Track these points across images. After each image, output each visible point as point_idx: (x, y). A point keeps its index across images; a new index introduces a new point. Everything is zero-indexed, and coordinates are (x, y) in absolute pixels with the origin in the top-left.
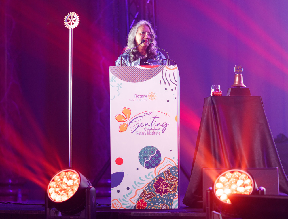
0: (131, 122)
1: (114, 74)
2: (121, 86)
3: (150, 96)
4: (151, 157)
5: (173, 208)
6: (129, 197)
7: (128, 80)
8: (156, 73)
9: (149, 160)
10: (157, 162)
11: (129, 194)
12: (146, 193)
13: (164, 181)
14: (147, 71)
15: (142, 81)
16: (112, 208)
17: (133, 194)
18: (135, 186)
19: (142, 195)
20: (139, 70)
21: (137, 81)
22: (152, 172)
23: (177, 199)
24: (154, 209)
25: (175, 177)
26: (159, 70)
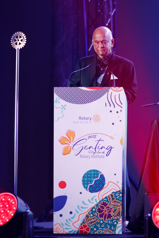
0: (75, 145)
1: (58, 95)
2: (65, 107)
3: (95, 118)
4: (95, 180)
5: (117, 233)
6: (72, 221)
7: (73, 102)
8: (101, 95)
9: (93, 184)
10: (101, 186)
11: (72, 218)
12: (90, 218)
13: (107, 206)
14: (92, 92)
15: (86, 103)
16: (54, 233)
17: (76, 219)
18: (78, 210)
19: (85, 220)
20: (83, 91)
21: (81, 103)
22: (96, 196)
23: (121, 224)
24: (97, 234)
25: (119, 202)
26: (104, 92)
